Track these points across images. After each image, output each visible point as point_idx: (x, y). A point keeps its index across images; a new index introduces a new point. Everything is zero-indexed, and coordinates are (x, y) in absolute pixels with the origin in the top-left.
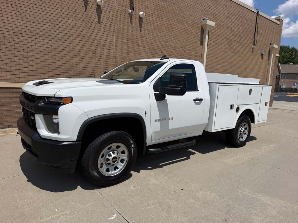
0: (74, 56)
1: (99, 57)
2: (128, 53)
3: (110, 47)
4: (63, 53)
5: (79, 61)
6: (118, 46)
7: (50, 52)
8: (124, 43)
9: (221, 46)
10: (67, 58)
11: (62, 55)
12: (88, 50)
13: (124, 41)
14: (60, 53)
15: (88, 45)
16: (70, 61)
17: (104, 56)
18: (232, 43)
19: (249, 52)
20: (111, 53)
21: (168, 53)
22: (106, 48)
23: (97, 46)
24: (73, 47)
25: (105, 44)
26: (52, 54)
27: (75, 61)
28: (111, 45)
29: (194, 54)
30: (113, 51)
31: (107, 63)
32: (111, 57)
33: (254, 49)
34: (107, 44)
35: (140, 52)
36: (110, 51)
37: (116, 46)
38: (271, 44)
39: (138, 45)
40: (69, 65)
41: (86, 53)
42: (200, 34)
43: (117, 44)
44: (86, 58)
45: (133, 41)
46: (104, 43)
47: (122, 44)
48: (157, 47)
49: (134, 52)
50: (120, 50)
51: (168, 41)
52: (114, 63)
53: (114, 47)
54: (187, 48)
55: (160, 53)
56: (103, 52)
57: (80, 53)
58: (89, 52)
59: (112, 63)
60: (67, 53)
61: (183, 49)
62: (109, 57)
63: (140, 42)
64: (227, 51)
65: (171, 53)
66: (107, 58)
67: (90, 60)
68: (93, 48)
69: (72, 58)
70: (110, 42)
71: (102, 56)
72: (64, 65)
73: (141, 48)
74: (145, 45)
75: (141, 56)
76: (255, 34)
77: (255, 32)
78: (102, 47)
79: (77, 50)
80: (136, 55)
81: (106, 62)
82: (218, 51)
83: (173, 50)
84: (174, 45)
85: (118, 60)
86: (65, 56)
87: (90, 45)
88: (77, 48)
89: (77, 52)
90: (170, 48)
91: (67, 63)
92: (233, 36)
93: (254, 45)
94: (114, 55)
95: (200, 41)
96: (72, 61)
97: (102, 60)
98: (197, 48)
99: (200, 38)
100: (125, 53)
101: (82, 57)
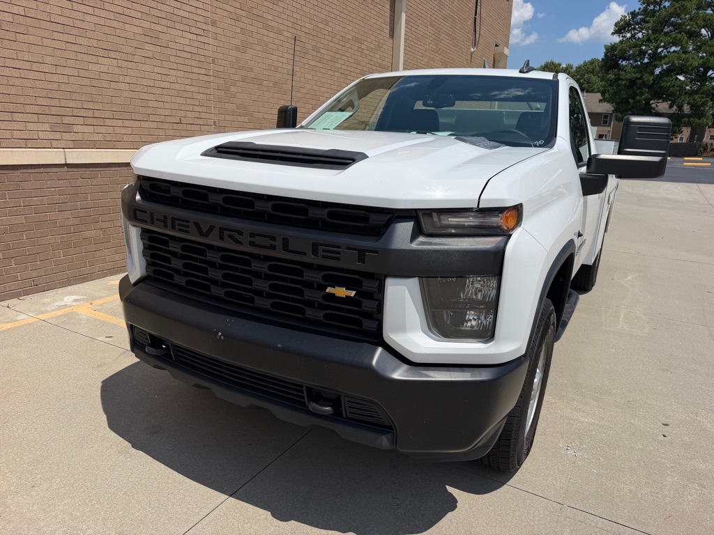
0: (101, 53)
1: (172, 59)
2: (243, 48)
3: (200, 25)
4: (66, 38)
5: (117, 71)
6: (218, 24)
7: (22, 29)
8: (234, 17)
9: (422, 45)
10: (80, 57)
11: (62, 45)
12: (139, 31)
13: (232, 10)
14: (56, 36)
15: (139, 15)
16: (91, 66)
17: (185, 55)
18: (442, 38)
19: (465, 63)
20: (202, 46)
21: (331, 53)
22: (187, 28)
23: (164, 22)
24: (96, 20)
25: (186, 15)
26: (31, 39)
27: (104, 69)
28: (201, 19)
29: (379, 61)
30: (206, 40)
31: (195, 76)
32: (203, 59)
33: (473, 55)
34: (192, 16)
35: (271, 46)
36: (200, 38)
37: (214, 23)
38: (496, 46)
39: (266, 27)
40: (86, 82)
41: (135, 44)
42: (388, 7)
43: (216, 17)
44: (137, 59)
45: (255, 11)
46: (182, 13)
47: (229, 21)
48: (307, 36)
49: (257, 48)
50: (223, 38)
51: (329, 19)
52: (211, 79)
53: (210, 28)
54: (366, 43)
55: (315, 53)
56: (182, 41)
57: (119, 41)
58: (143, 38)
59: (206, 78)
60: (80, 40)
61: (359, 45)
62: (197, 58)
63: (270, 17)
64: (432, 56)
65: (337, 56)
66: (193, 63)
67: (148, 68)
68: (153, 26)
69: (94, 59)
70: (199, 12)
71: (179, 53)
72: (72, 80)
73: (272, 35)
74: (282, 27)
75: (275, 58)
76: (475, 19)
77: (476, 15)
78: (178, 26)
79: (107, 30)
80: (264, 55)
81: (191, 76)
82: (418, 57)
83: (339, 47)
84: (342, 34)
85: (221, 69)
86: (74, 47)
87: (145, 17)
88: (108, 23)
89: (110, 38)
90: (334, 40)
91: (83, 73)
92: (441, 20)
93: (475, 45)
94: (210, 54)
95: (388, 28)
96: (96, 68)
97: (181, 67)
98: (384, 46)
99: (388, 20)
100: (237, 49)
101: (124, 57)
